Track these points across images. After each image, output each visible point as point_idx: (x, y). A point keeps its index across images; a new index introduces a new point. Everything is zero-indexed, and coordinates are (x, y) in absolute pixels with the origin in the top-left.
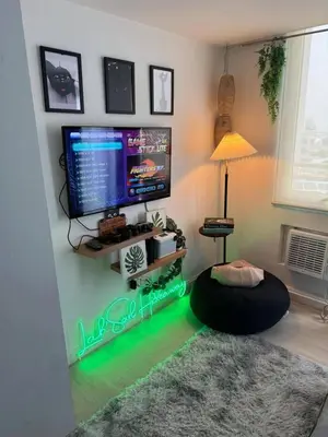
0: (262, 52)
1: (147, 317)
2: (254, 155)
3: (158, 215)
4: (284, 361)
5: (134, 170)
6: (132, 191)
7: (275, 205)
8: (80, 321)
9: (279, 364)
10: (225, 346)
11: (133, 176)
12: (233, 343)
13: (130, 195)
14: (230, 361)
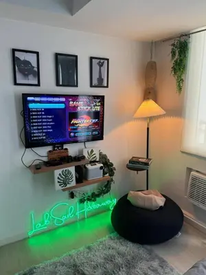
0: (173, 45)
1: (83, 219)
2: (164, 115)
3: (92, 151)
4: (160, 270)
5: (74, 121)
6: (72, 134)
7: (183, 152)
8: (32, 213)
9: (155, 271)
10: (122, 249)
11: (73, 125)
12: (128, 248)
13: (70, 137)
14: (119, 260)
